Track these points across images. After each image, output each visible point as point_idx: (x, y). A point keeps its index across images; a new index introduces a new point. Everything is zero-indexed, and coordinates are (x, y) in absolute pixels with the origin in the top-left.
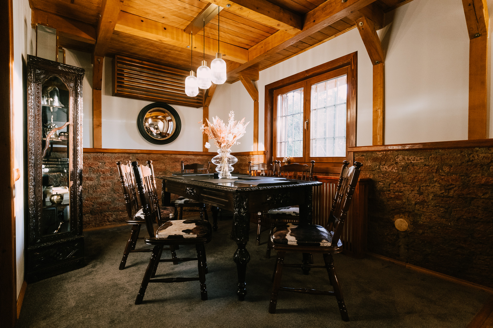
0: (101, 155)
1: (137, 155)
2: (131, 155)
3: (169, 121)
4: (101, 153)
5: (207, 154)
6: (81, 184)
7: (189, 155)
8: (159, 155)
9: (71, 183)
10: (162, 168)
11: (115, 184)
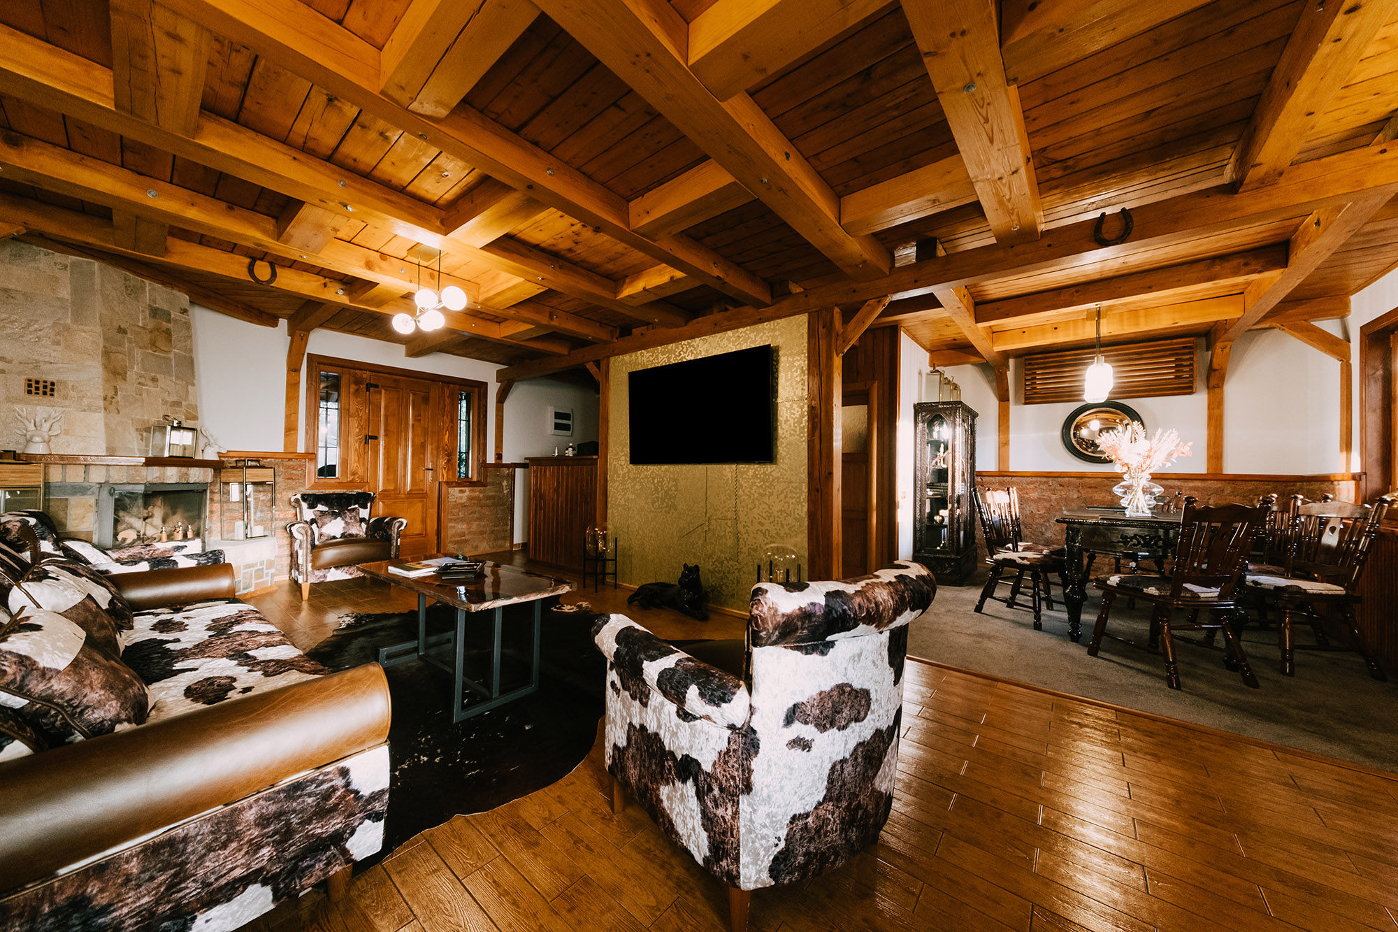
0: (1009, 479)
1: (1059, 479)
2: (1050, 479)
3: (1127, 425)
4: (1009, 476)
5: (1221, 477)
6: (958, 507)
7: (1167, 479)
8: (1099, 480)
9: (950, 506)
10: (1106, 500)
11: (1026, 516)
